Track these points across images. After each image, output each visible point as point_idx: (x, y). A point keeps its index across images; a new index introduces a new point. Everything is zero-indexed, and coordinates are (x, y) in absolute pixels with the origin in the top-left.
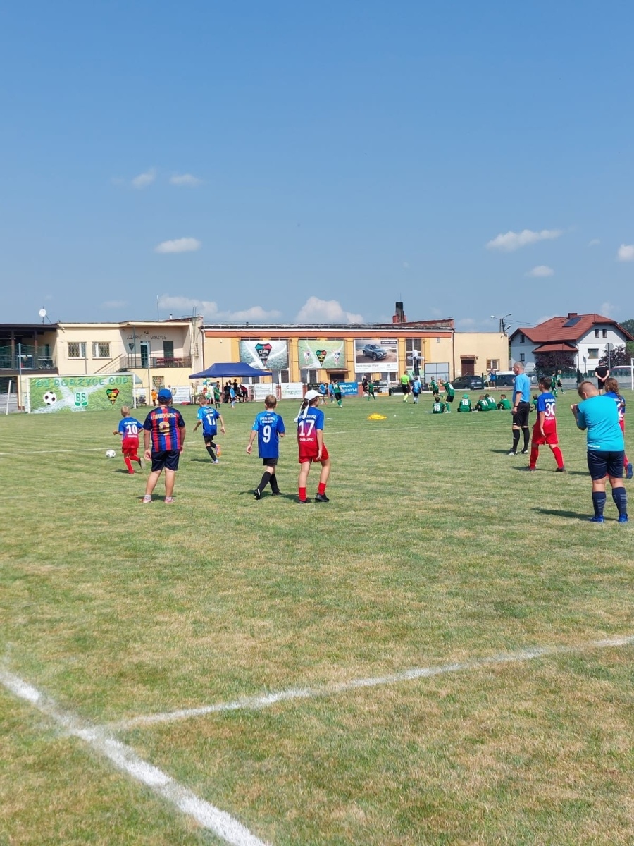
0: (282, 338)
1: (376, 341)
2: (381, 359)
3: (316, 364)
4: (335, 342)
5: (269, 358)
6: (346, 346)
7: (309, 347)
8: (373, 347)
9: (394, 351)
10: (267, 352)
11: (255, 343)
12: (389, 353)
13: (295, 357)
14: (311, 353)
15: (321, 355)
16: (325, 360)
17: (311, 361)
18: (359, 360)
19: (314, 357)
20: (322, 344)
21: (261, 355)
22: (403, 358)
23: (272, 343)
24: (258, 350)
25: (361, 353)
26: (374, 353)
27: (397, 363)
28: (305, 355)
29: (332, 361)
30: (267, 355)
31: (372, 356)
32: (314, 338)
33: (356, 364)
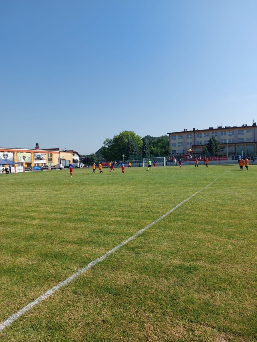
0: (11, 152)
1: (40, 154)
2: (41, 159)
3: (23, 161)
4: (28, 153)
5: (7, 159)
6: (31, 155)
7: (20, 155)
8: (39, 155)
9: (45, 157)
10: (7, 156)
11: (2, 153)
12: (44, 158)
13: (16, 158)
14: (21, 157)
15: (24, 158)
16: (25, 159)
17: (21, 160)
18: (35, 159)
19: (22, 158)
20: (24, 154)
21: (5, 157)
22: (47, 159)
23: (9, 153)
24: (4, 156)
25: (36, 157)
26: (39, 157)
27: (46, 161)
28: (19, 157)
29: (28, 160)
30: (7, 157)
31: (39, 158)
32: (22, 152)
33: (34, 161)
